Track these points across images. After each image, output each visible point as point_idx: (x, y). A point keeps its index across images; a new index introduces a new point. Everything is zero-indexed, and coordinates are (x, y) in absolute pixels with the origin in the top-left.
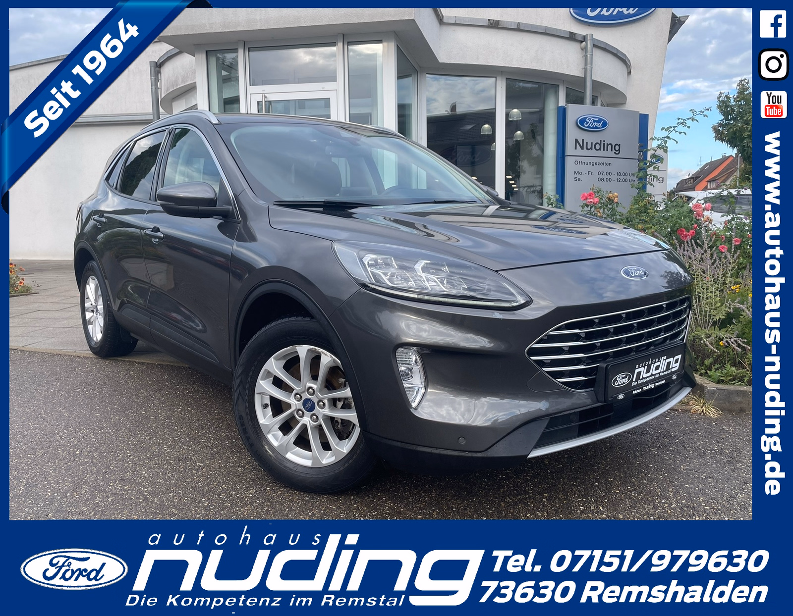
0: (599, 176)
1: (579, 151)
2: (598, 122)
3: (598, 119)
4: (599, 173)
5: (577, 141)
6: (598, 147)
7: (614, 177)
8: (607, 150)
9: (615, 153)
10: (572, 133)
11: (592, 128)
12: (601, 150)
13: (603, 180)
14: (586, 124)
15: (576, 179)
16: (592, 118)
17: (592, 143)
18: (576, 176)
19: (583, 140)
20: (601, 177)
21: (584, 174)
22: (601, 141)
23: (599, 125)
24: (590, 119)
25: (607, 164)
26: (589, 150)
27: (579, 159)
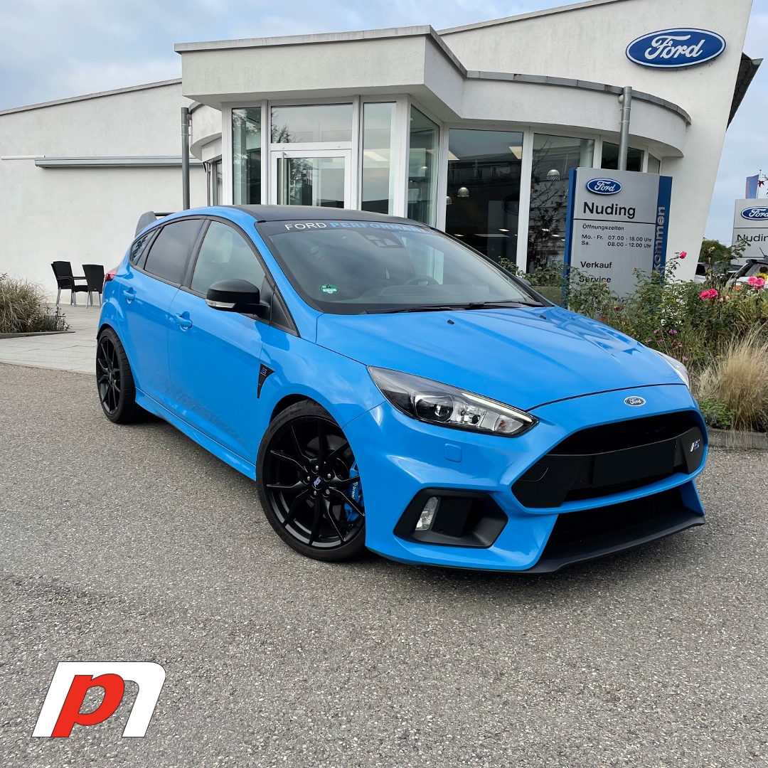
0: (610, 241)
1: (588, 215)
2: (610, 185)
3: (609, 183)
4: (610, 238)
5: (586, 204)
6: (609, 210)
7: (627, 242)
8: (620, 214)
9: (628, 217)
10: (581, 196)
11: (604, 191)
12: (612, 214)
13: (614, 244)
14: (598, 186)
15: (583, 243)
16: (603, 182)
17: (603, 207)
18: (583, 239)
19: (593, 204)
21: (593, 238)
22: (613, 205)
23: (611, 189)
24: (601, 183)
25: (619, 228)
26: (599, 213)
27: (588, 223)
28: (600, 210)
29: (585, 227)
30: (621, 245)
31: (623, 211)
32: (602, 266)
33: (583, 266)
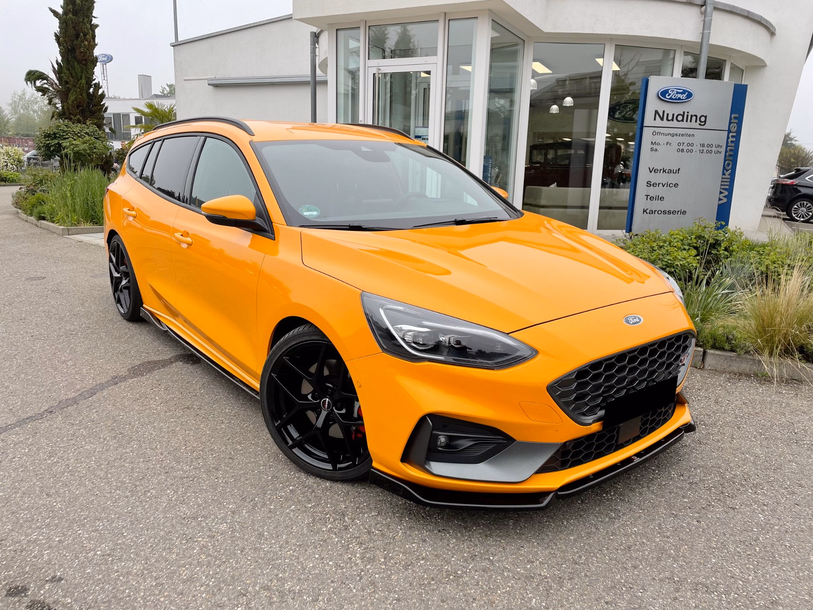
0: (679, 147)
1: (658, 122)
2: (681, 93)
3: (682, 91)
4: (679, 144)
6: (680, 118)
7: (696, 148)
8: (691, 121)
9: (700, 124)
10: (652, 104)
11: (675, 99)
12: (683, 121)
13: (682, 150)
14: (670, 94)
15: (652, 149)
16: (675, 90)
17: (673, 115)
18: (652, 146)
19: (664, 112)
20: (681, 148)
21: (662, 144)
22: (684, 112)
24: (673, 91)
25: (689, 135)
26: (668, 120)
27: (657, 130)
28: (670, 118)
29: (655, 133)
30: (688, 151)
31: (694, 118)
32: (670, 171)
33: (651, 172)
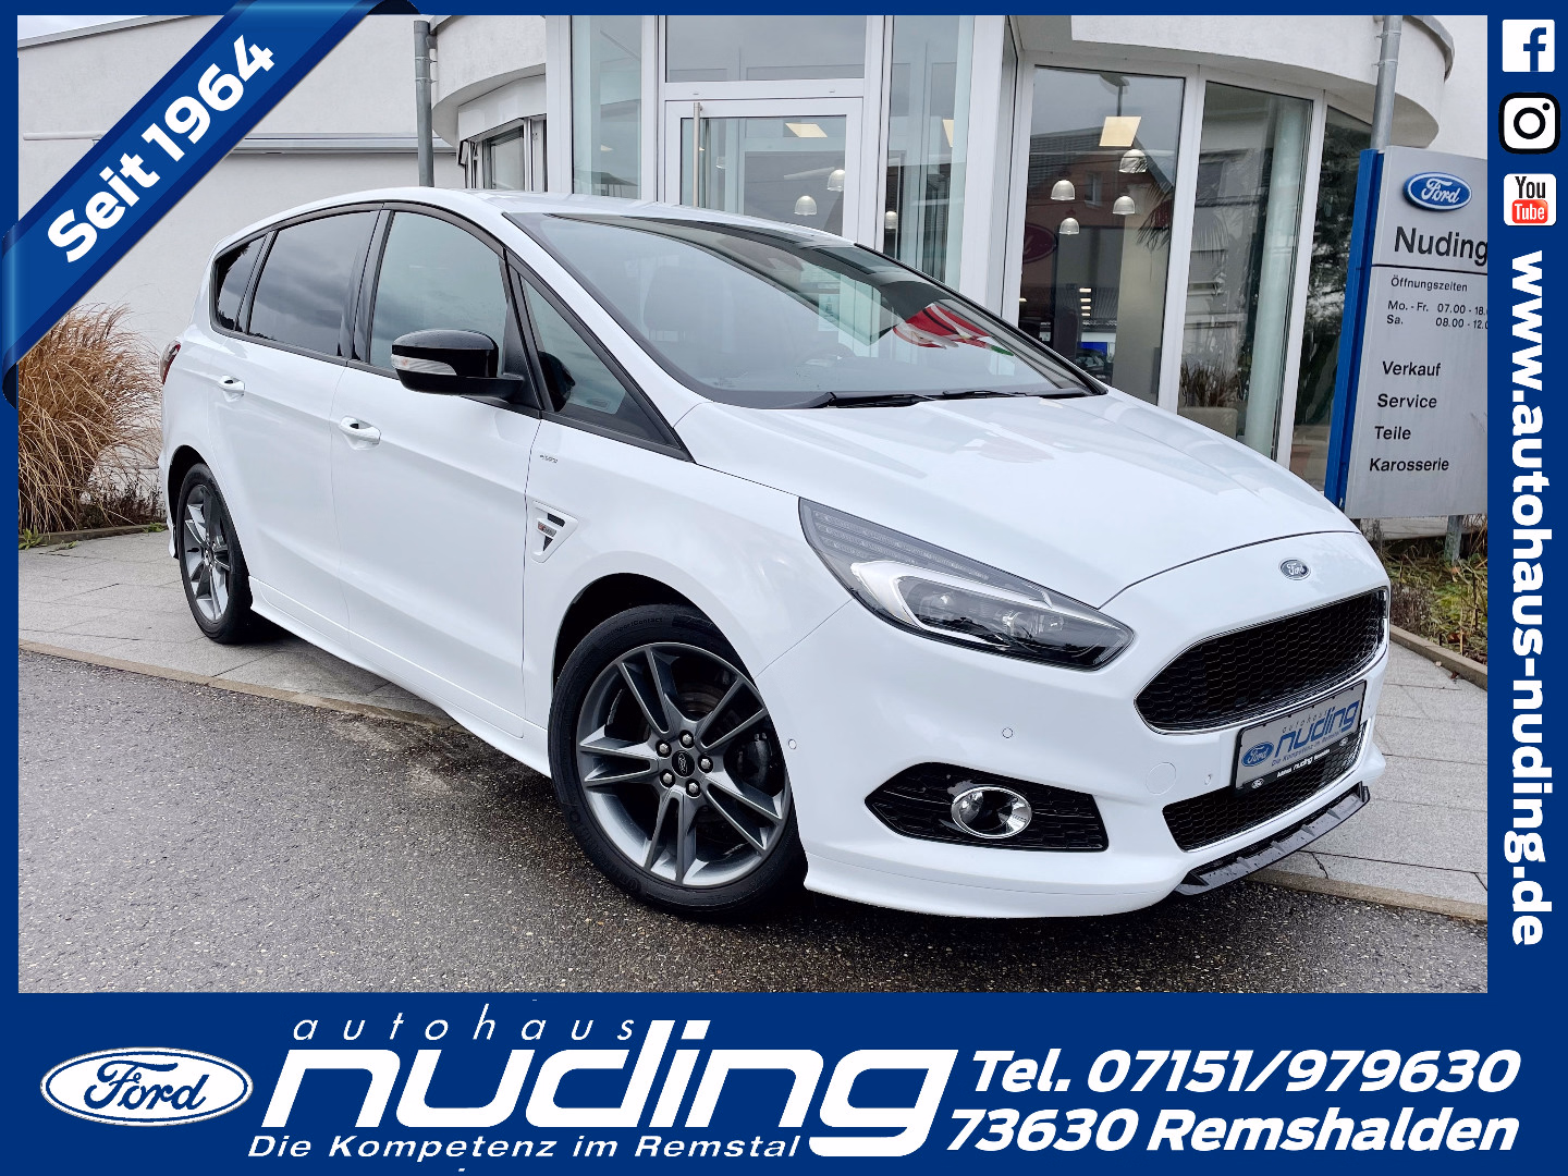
0: (1440, 315)
1: (1404, 256)
2: (1449, 189)
3: (1450, 183)
4: (1440, 308)
5: (1400, 231)
6: (1443, 247)
7: (1469, 317)
8: (1462, 256)
9: (1476, 263)
10: (1392, 212)
11: (1439, 203)
12: (1448, 255)
13: (1446, 322)
14: (1425, 192)
15: (1390, 319)
16: (1439, 181)
17: (1431, 238)
18: (1391, 312)
19: (1414, 230)
20: (1443, 315)
21: (1409, 308)
22: (1450, 233)
23: (1452, 197)
24: (1435, 182)
25: (1459, 287)
26: (1421, 251)
27: (1402, 274)
28: (1425, 247)
29: (1397, 282)
30: (1459, 323)
31: (1467, 246)
32: (1423, 371)
33: (1387, 372)
